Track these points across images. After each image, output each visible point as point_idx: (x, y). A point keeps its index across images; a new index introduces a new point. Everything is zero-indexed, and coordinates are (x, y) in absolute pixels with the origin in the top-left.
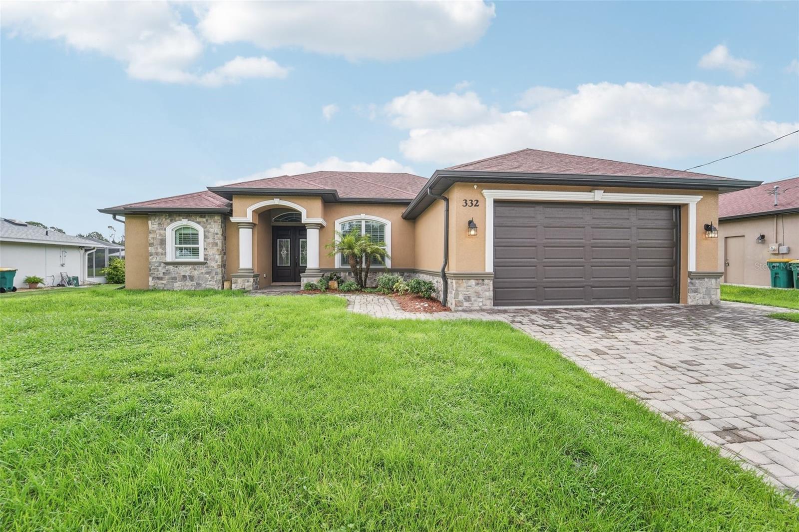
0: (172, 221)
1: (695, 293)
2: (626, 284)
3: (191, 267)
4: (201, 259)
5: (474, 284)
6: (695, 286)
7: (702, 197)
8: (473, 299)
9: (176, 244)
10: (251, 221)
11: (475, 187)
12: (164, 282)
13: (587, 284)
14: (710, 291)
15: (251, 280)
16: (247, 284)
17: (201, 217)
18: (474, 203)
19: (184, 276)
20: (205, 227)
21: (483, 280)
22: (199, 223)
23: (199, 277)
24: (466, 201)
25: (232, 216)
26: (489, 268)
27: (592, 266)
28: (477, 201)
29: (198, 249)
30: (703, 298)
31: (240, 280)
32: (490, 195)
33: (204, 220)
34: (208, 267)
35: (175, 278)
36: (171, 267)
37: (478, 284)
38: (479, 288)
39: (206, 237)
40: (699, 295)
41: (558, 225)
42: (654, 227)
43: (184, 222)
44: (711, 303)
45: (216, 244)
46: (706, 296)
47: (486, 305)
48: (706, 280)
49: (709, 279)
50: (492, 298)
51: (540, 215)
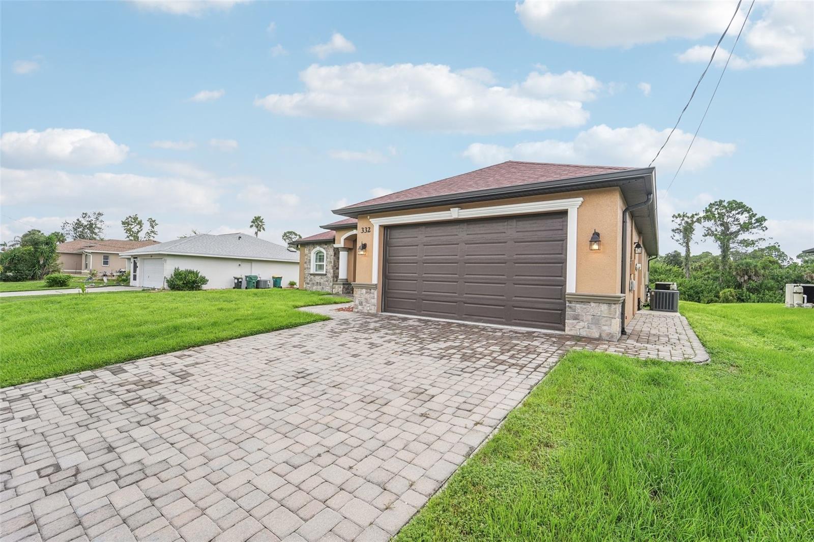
0: (314, 248)
1: (574, 319)
2: (500, 303)
3: (320, 277)
4: (324, 272)
5: (365, 292)
6: (575, 311)
7: (581, 199)
8: (364, 304)
9: (316, 262)
10: (343, 246)
11: (369, 217)
12: (310, 286)
13: (460, 299)
14: (598, 320)
15: (342, 286)
16: (340, 289)
17: (326, 245)
18: (368, 229)
19: (317, 283)
20: (327, 251)
21: (370, 290)
22: (324, 248)
23: (323, 283)
24: (363, 228)
25: (334, 243)
26: (375, 281)
27: (466, 282)
28: (370, 228)
29: (323, 265)
30: (588, 328)
31: (337, 286)
32: (377, 223)
33: (327, 246)
34: (327, 277)
35: (313, 284)
36: (312, 277)
37: (367, 293)
38: (367, 296)
39: (327, 258)
40: (582, 324)
41: (435, 243)
42: (536, 239)
43: (318, 248)
44: (600, 336)
45: (331, 262)
46: (593, 327)
47: (371, 310)
48: (593, 304)
49: (597, 304)
50: (376, 304)
51: (421, 236)
